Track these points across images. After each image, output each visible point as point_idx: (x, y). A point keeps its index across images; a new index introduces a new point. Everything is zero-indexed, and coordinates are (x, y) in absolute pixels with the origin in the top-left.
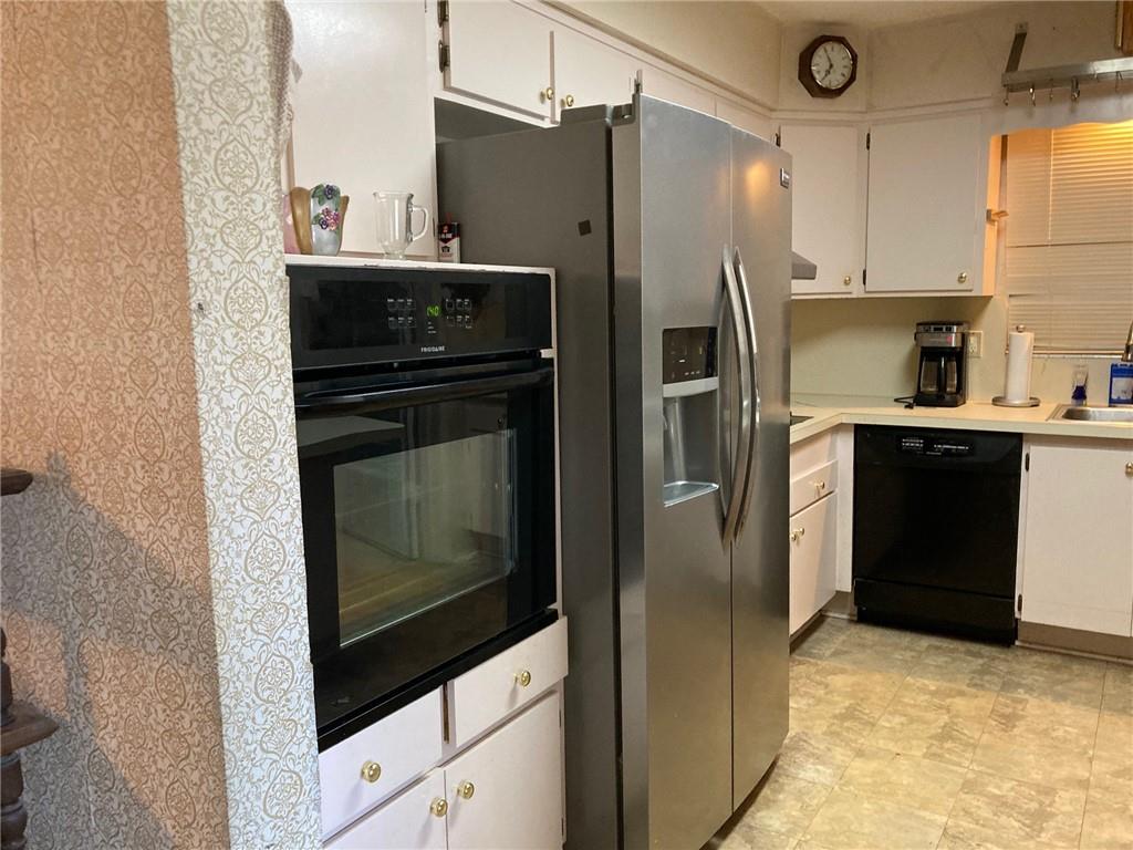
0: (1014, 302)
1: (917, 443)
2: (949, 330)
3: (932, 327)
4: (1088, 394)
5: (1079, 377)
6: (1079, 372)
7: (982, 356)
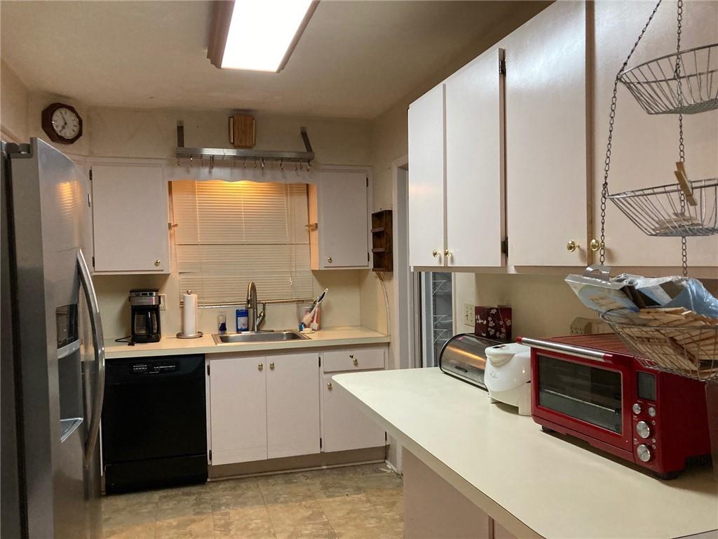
0: (182, 276)
1: (143, 367)
2: (151, 294)
3: (141, 293)
4: (227, 327)
5: (221, 318)
6: (221, 315)
7: (166, 308)
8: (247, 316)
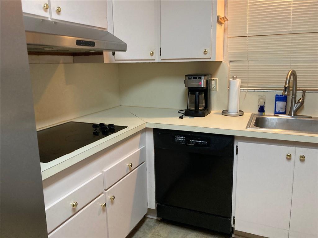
0: (232, 64)
1: (182, 139)
2: (200, 79)
3: (192, 77)
4: (265, 109)
5: (261, 100)
6: (261, 98)
7: (217, 90)
8: (286, 101)
